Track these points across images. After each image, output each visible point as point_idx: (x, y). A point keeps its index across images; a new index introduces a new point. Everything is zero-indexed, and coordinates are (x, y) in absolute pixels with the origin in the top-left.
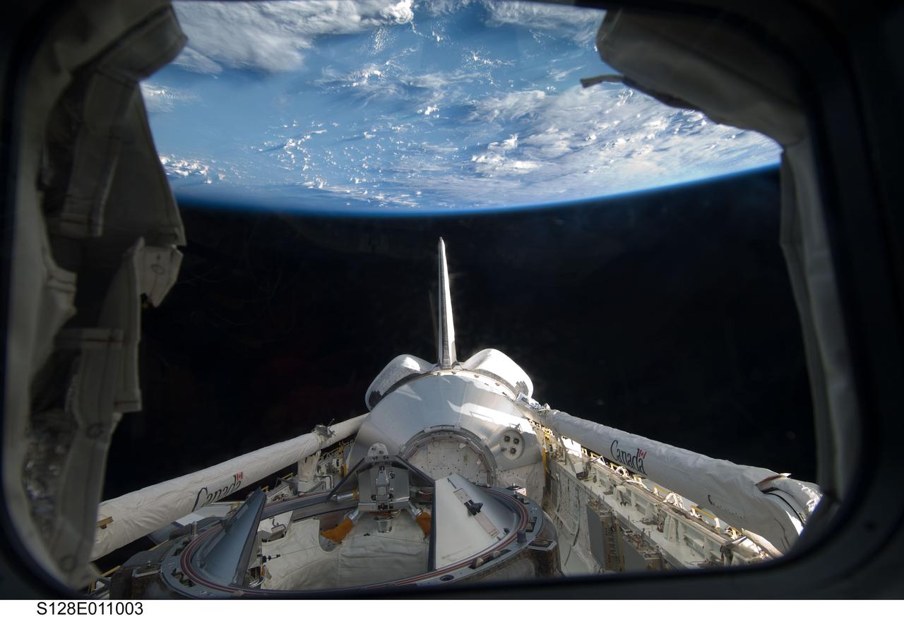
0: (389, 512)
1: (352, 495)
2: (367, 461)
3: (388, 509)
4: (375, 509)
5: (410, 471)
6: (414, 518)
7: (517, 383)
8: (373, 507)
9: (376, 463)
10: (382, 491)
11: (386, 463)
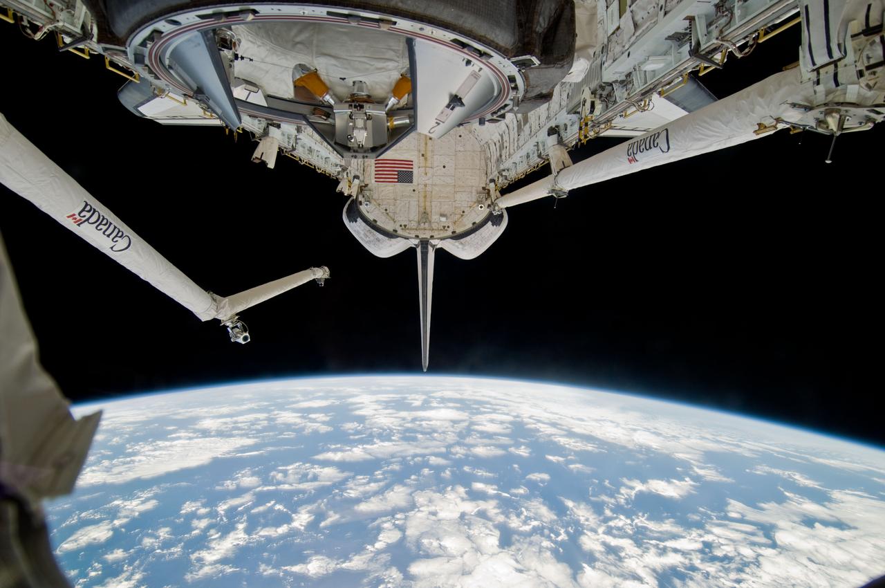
0: (353, 101)
1: (395, 123)
2: (374, 155)
3: (353, 104)
4: (366, 106)
5: (332, 140)
6: (330, 92)
7: (356, 221)
8: (370, 110)
9: (365, 152)
10: (360, 123)
11: (354, 151)
